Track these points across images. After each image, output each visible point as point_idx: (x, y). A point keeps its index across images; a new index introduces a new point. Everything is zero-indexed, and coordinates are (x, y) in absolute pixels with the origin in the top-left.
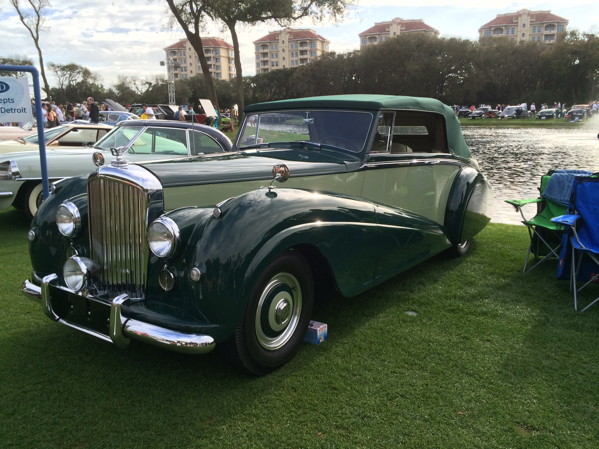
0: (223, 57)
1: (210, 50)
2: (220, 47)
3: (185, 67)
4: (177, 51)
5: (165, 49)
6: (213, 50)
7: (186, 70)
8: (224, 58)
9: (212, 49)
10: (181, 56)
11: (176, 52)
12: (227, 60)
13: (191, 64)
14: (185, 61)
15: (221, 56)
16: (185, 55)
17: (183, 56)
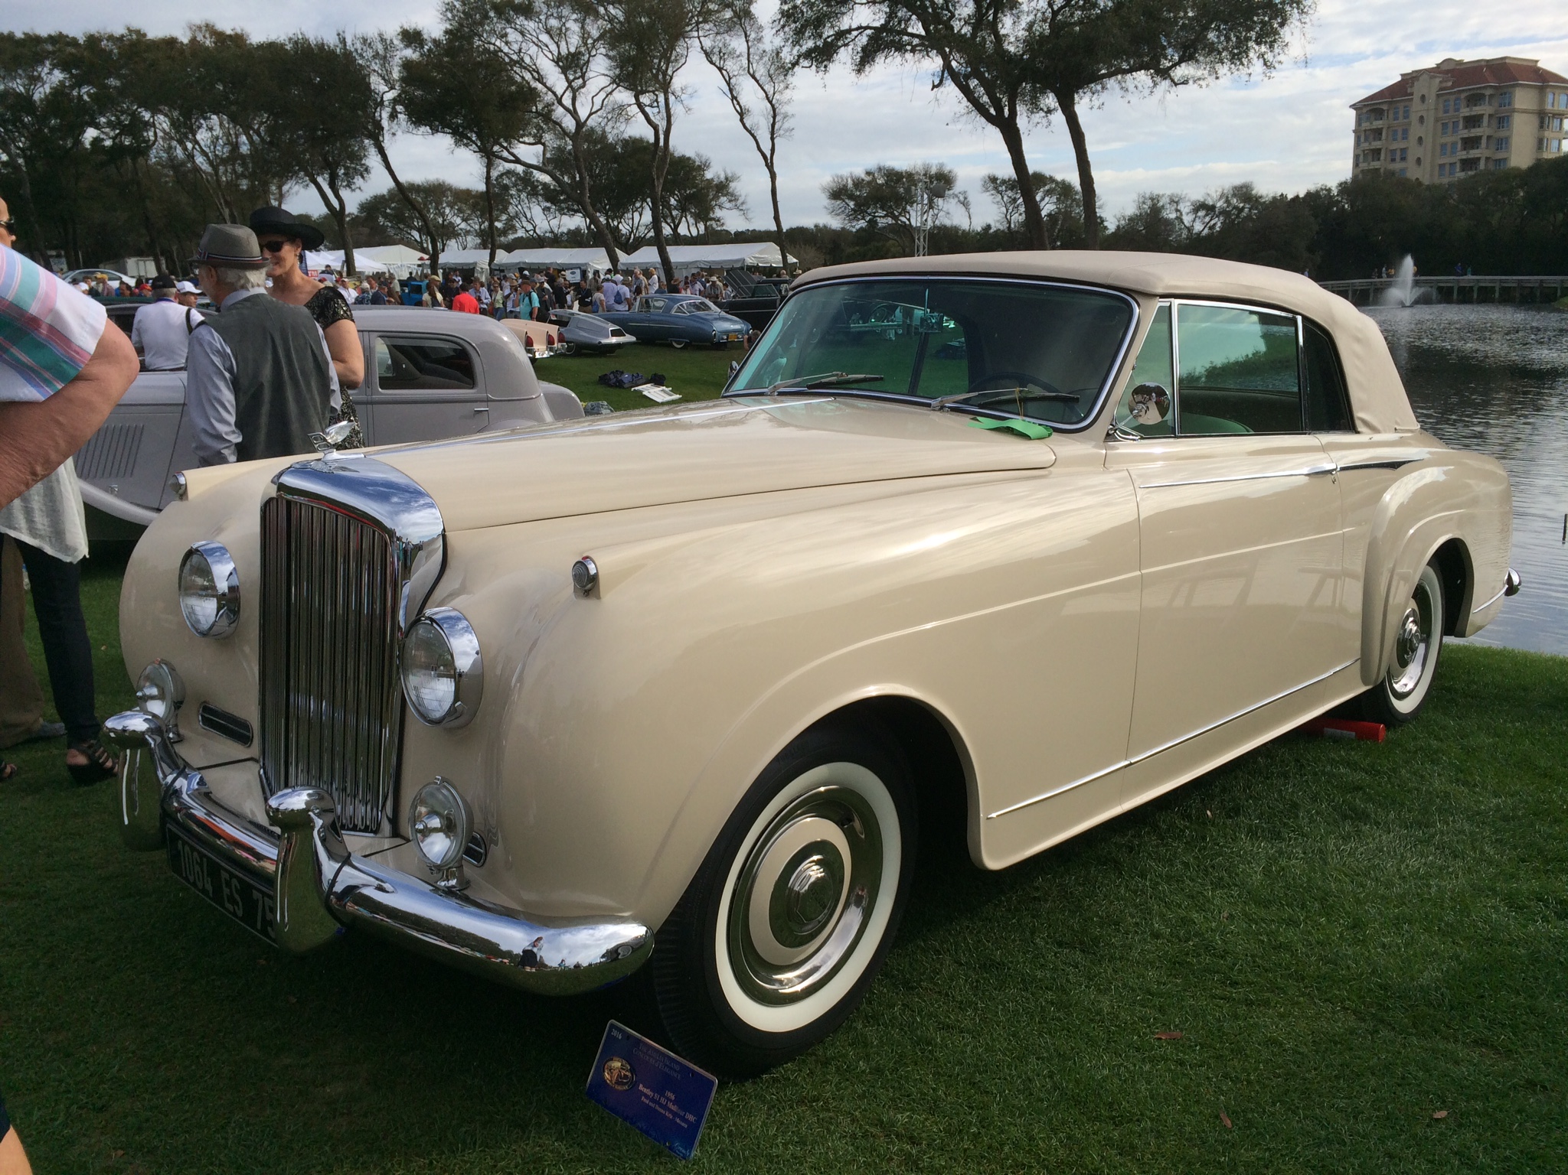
0: (1524, 111)
1: (1483, 95)
2: (1514, 86)
3: (1404, 150)
4: (1385, 107)
5: (1353, 106)
6: (1491, 96)
7: (1403, 159)
8: (1525, 116)
9: (1488, 92)
10: (1396, 119)
11: (1383, 110)
12: (1534, 120)
13: (1420, 138)
14: (1405, 132)
15: (1514, 111)
16: (1406, 117)
17: (1401, 120)
